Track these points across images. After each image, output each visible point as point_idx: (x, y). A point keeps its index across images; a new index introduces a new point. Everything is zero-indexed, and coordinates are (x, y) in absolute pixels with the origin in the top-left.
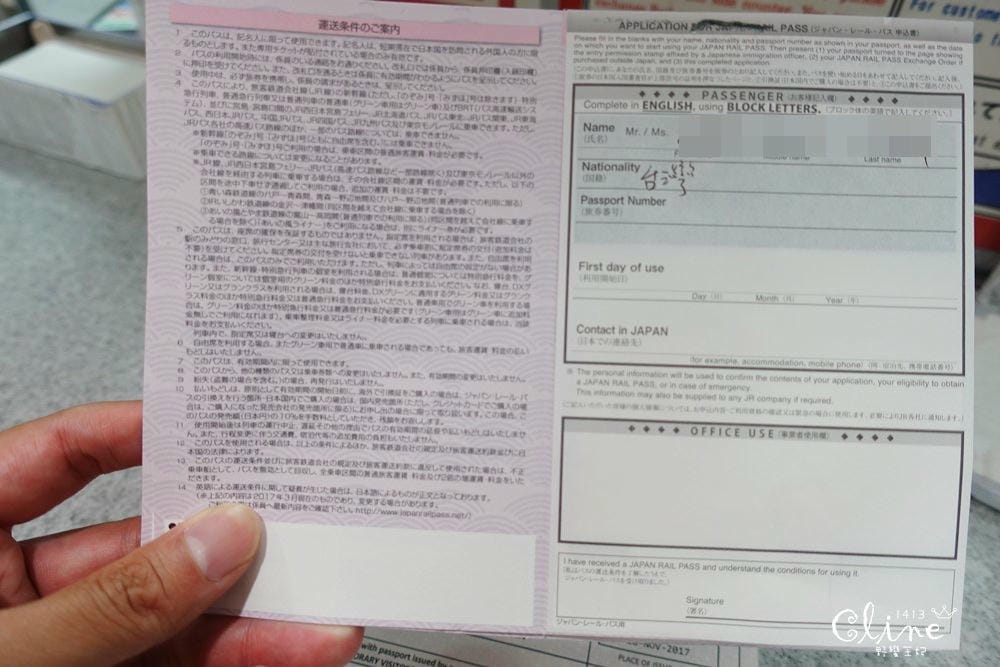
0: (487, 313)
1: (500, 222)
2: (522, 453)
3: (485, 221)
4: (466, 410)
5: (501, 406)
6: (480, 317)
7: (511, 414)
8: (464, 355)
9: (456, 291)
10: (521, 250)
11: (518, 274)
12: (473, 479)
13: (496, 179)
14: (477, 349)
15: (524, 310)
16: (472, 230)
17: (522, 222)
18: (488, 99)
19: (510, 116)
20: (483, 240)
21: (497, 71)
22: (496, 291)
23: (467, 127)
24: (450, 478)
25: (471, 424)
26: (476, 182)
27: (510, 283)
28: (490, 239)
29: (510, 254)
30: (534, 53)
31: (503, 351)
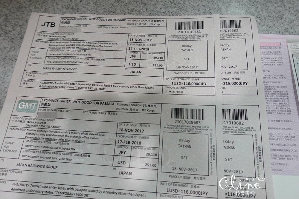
0: (278, 111)
1: (278, 87)
2: (296, 151)
3: (273, 87)
4: (277, 138)
5: (287, 137)
6: (276, 112)
7: (290, 139)
8: (273, 122)
9: (268, 105)
10: (285, 94)
11: (285, 100)
12: (282, 159)
13: (275, 77)
14: (277, 121)
15: (289, 110)
16: (270, 89)
17: (284, 87)
18: (269, 58)
19: (276, 62)
20: (274, 92)
21: (271, 52)
22: (280, 105)
23: (265, 65)
24: (275, 158)
25: (279, 142)
26: (269, 78)
27: (284, 103)
28: (276, 91)
29: (282, 95)
30: (280, 48)
31: (285, 121)
